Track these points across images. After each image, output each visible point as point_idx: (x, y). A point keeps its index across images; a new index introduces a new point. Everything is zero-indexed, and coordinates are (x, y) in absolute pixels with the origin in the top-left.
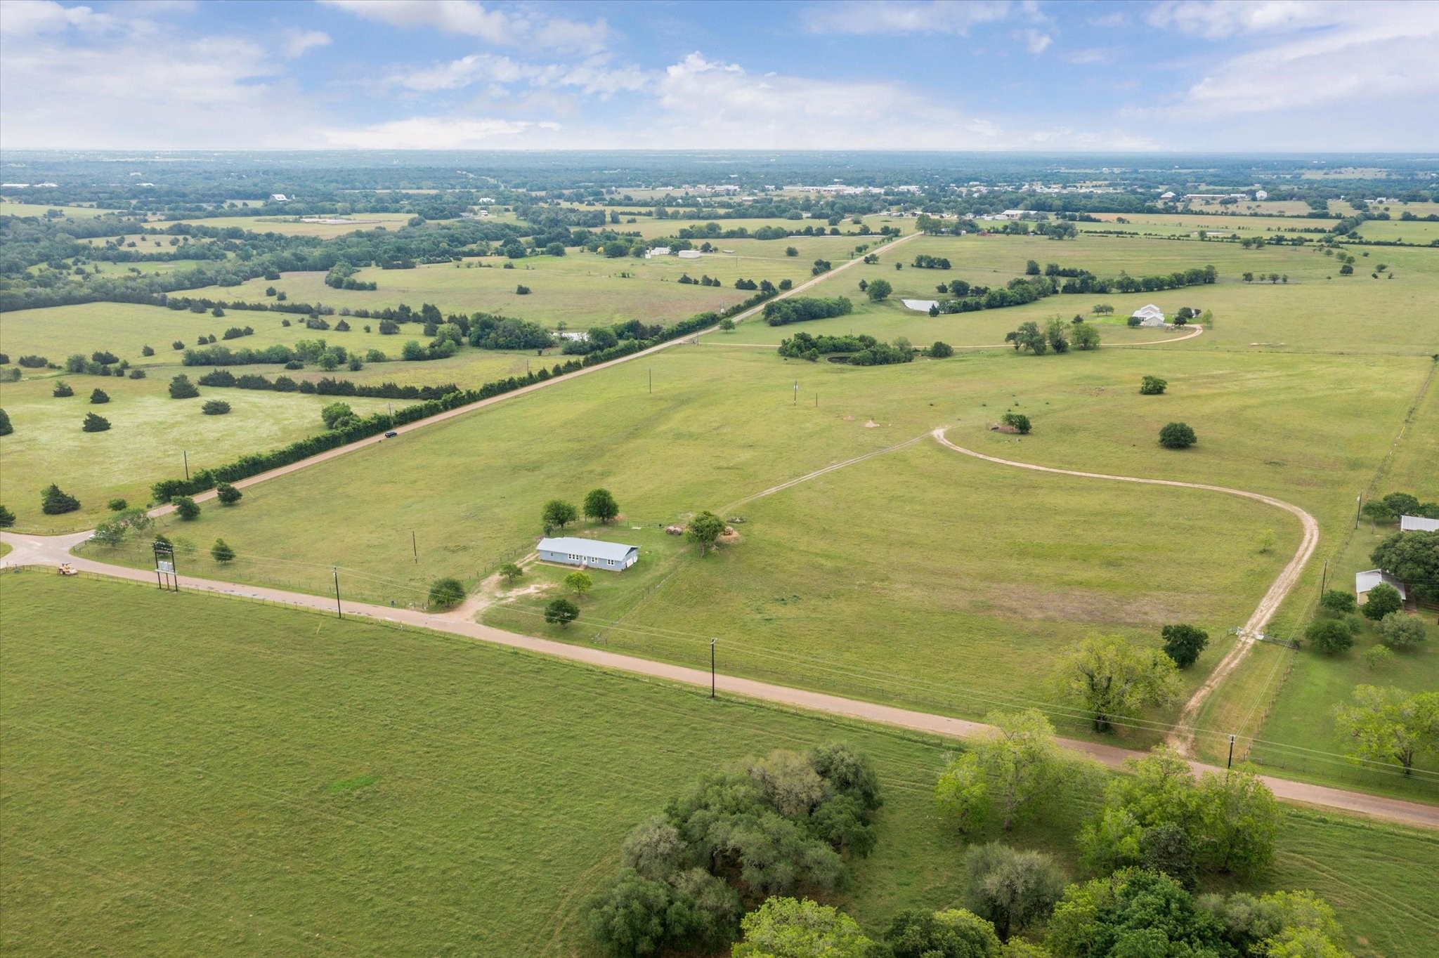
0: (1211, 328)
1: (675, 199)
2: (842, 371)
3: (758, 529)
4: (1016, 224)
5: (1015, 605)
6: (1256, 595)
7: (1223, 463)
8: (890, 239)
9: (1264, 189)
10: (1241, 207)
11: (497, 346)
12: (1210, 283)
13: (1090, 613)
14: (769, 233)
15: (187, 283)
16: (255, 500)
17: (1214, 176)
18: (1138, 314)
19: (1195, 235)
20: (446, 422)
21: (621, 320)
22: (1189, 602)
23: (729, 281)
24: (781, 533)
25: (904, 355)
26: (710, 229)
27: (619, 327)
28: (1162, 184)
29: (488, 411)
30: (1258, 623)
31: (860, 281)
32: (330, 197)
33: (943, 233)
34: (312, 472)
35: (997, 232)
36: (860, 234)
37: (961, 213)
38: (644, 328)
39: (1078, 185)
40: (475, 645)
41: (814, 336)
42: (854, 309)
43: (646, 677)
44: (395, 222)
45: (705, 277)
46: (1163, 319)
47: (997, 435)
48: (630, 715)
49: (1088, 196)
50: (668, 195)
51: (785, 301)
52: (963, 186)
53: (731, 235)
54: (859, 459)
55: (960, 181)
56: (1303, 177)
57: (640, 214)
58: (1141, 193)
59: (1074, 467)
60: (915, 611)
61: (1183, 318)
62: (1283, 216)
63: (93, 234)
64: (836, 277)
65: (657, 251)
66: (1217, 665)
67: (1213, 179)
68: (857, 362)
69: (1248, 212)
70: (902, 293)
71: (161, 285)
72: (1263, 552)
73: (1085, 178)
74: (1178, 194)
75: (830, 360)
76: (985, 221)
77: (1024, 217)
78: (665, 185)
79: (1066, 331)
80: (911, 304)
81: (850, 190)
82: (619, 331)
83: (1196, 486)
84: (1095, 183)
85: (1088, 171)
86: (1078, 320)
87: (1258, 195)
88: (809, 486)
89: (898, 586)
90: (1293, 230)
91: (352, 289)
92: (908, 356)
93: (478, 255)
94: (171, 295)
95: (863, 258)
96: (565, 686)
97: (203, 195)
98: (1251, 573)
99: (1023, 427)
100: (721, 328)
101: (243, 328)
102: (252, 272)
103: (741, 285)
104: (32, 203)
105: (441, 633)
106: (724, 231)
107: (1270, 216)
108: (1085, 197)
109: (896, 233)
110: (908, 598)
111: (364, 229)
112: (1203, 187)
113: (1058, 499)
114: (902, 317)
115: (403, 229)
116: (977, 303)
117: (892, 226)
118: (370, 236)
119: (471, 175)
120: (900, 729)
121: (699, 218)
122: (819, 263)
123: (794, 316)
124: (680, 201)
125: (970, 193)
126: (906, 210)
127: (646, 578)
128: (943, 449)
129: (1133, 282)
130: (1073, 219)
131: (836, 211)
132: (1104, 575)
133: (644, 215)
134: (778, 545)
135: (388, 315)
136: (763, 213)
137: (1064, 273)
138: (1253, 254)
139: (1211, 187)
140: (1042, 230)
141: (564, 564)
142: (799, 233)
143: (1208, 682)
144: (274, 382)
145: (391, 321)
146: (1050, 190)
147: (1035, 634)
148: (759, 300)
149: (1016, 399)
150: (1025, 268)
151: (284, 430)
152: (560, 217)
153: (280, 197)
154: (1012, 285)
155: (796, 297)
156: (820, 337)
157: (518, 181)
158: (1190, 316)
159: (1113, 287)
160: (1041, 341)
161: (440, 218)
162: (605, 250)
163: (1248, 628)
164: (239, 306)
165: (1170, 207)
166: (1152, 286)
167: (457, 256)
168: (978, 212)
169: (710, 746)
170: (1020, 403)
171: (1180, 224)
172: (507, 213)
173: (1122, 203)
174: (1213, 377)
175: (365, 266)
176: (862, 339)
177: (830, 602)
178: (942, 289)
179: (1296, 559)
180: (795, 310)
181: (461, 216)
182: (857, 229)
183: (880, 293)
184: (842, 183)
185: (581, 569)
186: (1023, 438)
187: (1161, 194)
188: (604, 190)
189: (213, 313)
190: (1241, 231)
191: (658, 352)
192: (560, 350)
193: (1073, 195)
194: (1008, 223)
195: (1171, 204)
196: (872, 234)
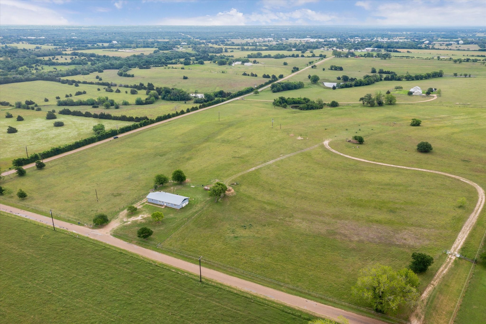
0: (440, 96)
1: (249, 43)
2: (295, 113)
3: (243, 188)
4: (369, 53)
5: (347, 232)
6: (457, 230)
7: (443, 160)
8: (322, 59)
9: (462, 40)
10: (453, 47)
11: (171, 100)
12: (440, 77)
13: (380, 238)
14: (279, 56)
15: (70, 73)
16: (51, 167)
17: (444, 35)
18: (412, 90)
19: (436, 58)
20: (139, 132)
21: (218, 90)
22: (425, 234)
23: (260, 75)
24: (252, 191)
25: (320, 106)
26: (258, 55)
27: (216, 93)
28: (424, 38)
29: (157, 127)
30: (457, 247)
31: (308, 75)
32: (131, 42)
33: (342, 56)
34: (78, 154)
35: (362, 56)
36: (311, 57)
37: (350, 49)
38: (225, 93)
39: (394, 38)
40: (106, 248)
41: (286, 98)
42: (305, 86)
43: (174, 268)
44: (148, 52)
45: (252, 73)
46: (421, 92)
47: (350, 144)
48: (161, 291)
49: (397, 43)
50: (247, 42)
51: (280, 83)
52: (353, 39)
53: (266, 57)
54: (292, 155)
55: (351, 37)
56: (477, 35)
57: (235, 49)
58: (417, 42)
59: (380, 160)
60: (302, 234)
61: (429, 92)
62: (469, 50)
63: (45, 55)
64: (300, 74)
65: (237, 63)
66: (437, 271)
67: (443, 36)
68: (301, 109)
69: (456, 49)
70: (324, 80)
71: (61, 74)
72: (460, 207)
73: (397, 36)
74: (430, 42)
75: (292, 107)
76: (358, 52)
77: (373, 51)
78: (248, 38)
79: (383, 98)
80: (327, 84)
81: (312, 40)
82: (216, 94)
83: (431, 171)
84: (400, 38)
85: (398, 33)
86: (388, 93)
87: (460, 42)
88: (268, 167)
89: (296, 220)
90: (473, 56)
91: (126, 76)
92: (321, 107)
93: (174, 64)
94: (62, 78)
95: (311, 66)
96: (137, 272)
97: (89, 41)
98: (454, 218)
99: (360, 141)
100: (254, 93)
101: (82, 91)
102: (94, 69)
103: (265, 76)
104: (32, 44)
105: (94, 240)
106: (263, 55)
107: (464, 50)
108: (396, 43)
109: (325, 57)
110: (300, 227)
111: (137, 54)
112: (439, 39)
113: (372, 177)
114: (322, 89)
115: (151, 54)
116: (351, 85)
117: (323, 54)
118: (138, 57)
119: (183, 34)
120: (283, 305)
121: (256, 50)
122: (294, 68)
123: (282, 89)
124: (251, 44)
125: (354, 41)
126: (330, 48)
127: (189, 213)
128: (327, 151)
129: (411, 76)
130: (391, 51)
131: (304, 48)
132: (388, 217)
133: (237, 49)
134: (249, 197)
135: (135, 87)
136: (279, 49)
137: (385, 73)
138: (457, 65)
139: (442, 39)
140: (378, 56)
141: (157, 205)
142: (290, 56)
143: (432, 282)
144: (84, 113)
145: (135, 89)
146: (384, 40)
147: (354, 249)
148: (270, 82)
149: (360, 127)
150: (370, 70)
151: (79, 134)
152: (207, 50)
153: (115, 42)
154: (365, 77)
155: (283, 82)
156: (289, 98)
157: (198, 36)
158: (432, 91)
159: (403, 78)
160: (373, 101)
161: (166, 50)
162: (218, 62)
163: (452, 250)
164: (85, 83)
165: (427, 47)
166: (418, 78)
167: (166, 64)
168: (356, 49)
169: (192, 312)
170: (361, 129)
171: (430, 53)
172: (189, 48)
173: (409, 45)
174: (440, 118)
175: (134, 68)
176: (305, 99)
177: (265, 228)
178: (339, 78)
179: (475, 211)
180: (282, 87)
181: (173, 49)
182: (310, 55)
183: (315, 80)
184: (309, 38)
185: (163, 207)
186: (360, 146)
187: (424, 42)
188: (226, 40)
189: (75, 85)
190: (453, 56)
191: (229, 103)
192: (193, 101)
193: (392, 42)
194: (366, 53)
195: (427, 45)
196: (316, 57)
